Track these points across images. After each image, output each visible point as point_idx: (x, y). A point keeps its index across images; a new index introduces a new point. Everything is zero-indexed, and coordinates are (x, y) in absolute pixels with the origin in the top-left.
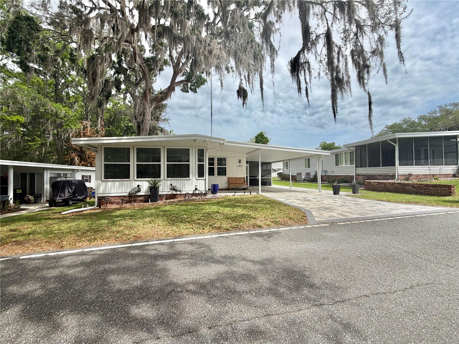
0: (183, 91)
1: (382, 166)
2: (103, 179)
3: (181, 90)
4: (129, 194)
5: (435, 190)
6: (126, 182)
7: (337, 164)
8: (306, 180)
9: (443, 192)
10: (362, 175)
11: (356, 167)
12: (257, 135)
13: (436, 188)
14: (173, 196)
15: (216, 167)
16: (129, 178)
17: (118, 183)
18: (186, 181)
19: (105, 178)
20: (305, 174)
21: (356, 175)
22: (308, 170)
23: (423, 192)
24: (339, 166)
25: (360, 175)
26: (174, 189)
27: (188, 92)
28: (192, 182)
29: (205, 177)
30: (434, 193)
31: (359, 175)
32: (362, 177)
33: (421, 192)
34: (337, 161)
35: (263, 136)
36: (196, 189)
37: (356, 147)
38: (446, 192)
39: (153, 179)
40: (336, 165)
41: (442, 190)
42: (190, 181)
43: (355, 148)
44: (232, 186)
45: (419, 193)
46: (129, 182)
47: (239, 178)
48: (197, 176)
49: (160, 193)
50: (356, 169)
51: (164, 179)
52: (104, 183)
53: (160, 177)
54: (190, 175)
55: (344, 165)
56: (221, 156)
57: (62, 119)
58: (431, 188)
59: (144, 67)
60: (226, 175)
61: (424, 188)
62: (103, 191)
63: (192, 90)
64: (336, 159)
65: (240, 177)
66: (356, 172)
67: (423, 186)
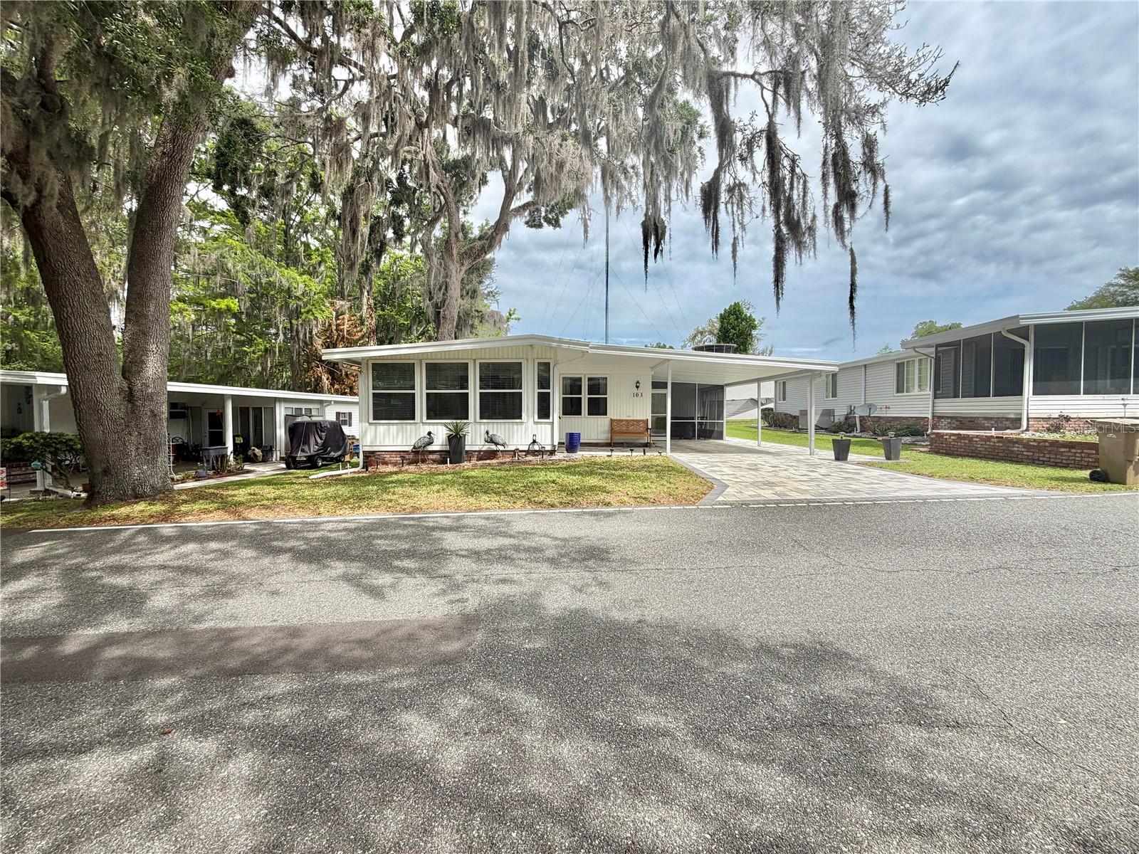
0: (531, 227)
1: (995, 395)
2: (371, 421)
3: (527, 223)
4: (414, 447)
5: (1070, 454)
6: (409, 427)
7: (900, 390)
8: (822, 429)
9: (1086, 459)
10: (948, 417)
11: (936, 397)
12: (725, 310)
13: (1073, 451)
14: (491, 454)
15: (585, 396)
16: (414, 419)
17: (395, 427)
18: (515, 427)
19: (374, 419)
20: (820, 413)
21: (933, 417)
22: (830, 404)
23: (1045, 459)
24: (905, 394)
25: (942, 417)
26: (491, 440)
27: (540, 226)
28: (526, 429)
29: (551, 417)
30: (1068, 462)
31: (938, 417)
32: (948, 423)
33: (1041, 459)
34: (900, 382)
35: (741, 313)
36: (534, 442)
37: (938, 346)
38: (1090, 460)
39: (454, 421)
40: (898, 392)
41: (1083, 455)
42: (523, 426)
43: (933, 349)
44: (618, 438)
45: (1037, 462)
46: (413, 426)
47: (634, 420)
48: (536, 416)
49: (467, 448)
50: (934, 403)
51: (475, 422)
52: (373, 427)
53: (467, 418)
54: (524, 414)
55: (916, 391)
56: (597, 373)
57: (299, 299)
58: (1062, 450)
59: (445, 188)
60: (606, 414)
61: (1049, 449)
62: (371, 442)
63: (549, 221)
64: (898, 376)
65: (638, 418)
66: (935, 408)
67: (1047, 444)
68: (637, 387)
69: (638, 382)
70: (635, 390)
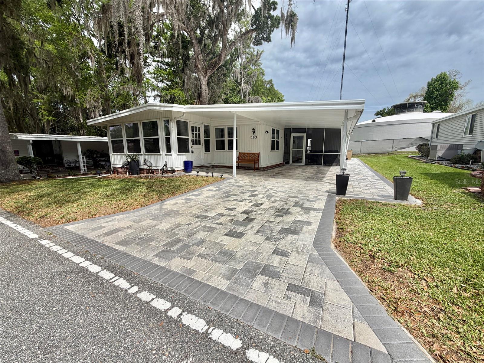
2: (112, 153)
4: (123, 166)
6: (122, 156)
15: (226, 139)
16: (124, 152)
17: (119, 156)
18: (158, 157)
20: (447, 147)
22: (462, 140)
28: (162, 158)
29: (171, 152)
36: (165, 165)
48: (165, 151)
49: (140, 167)
51: (144, 154)
52: (113, 156)
53: (140, 152)
54: (161, 150)
62: (114, 163)
68: (254, 132)
69: (253, 129)
70: (253, 135)
